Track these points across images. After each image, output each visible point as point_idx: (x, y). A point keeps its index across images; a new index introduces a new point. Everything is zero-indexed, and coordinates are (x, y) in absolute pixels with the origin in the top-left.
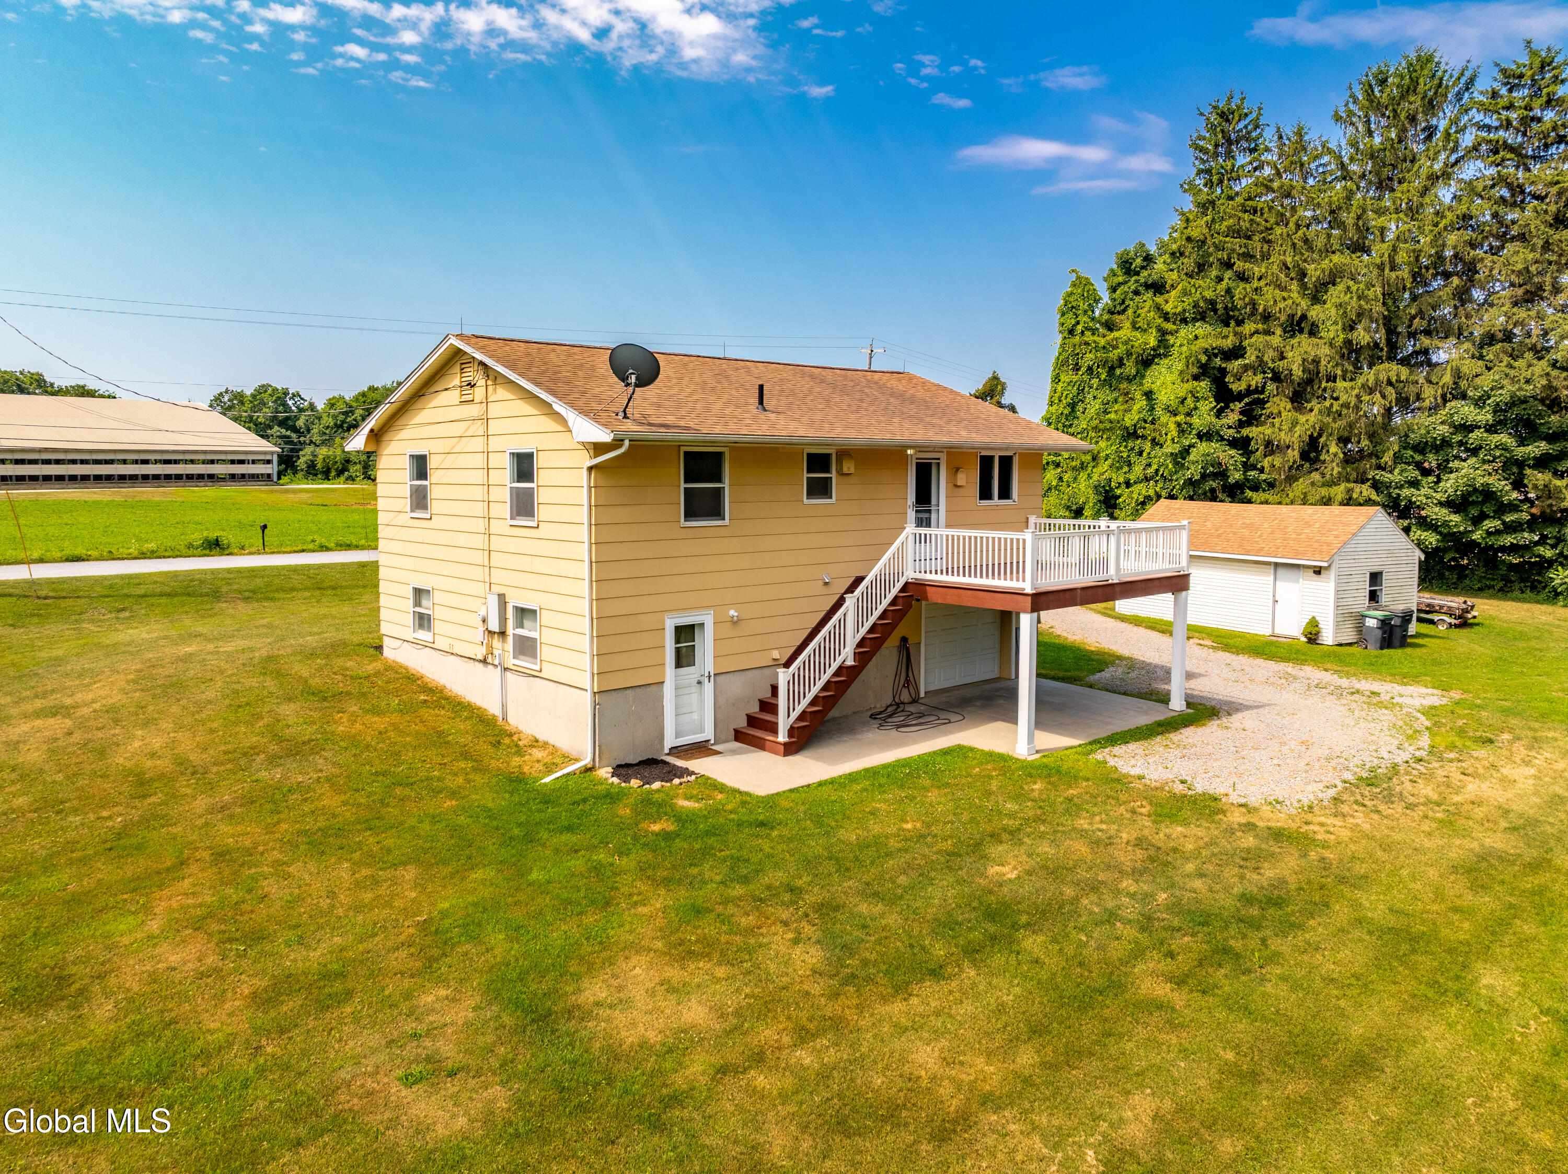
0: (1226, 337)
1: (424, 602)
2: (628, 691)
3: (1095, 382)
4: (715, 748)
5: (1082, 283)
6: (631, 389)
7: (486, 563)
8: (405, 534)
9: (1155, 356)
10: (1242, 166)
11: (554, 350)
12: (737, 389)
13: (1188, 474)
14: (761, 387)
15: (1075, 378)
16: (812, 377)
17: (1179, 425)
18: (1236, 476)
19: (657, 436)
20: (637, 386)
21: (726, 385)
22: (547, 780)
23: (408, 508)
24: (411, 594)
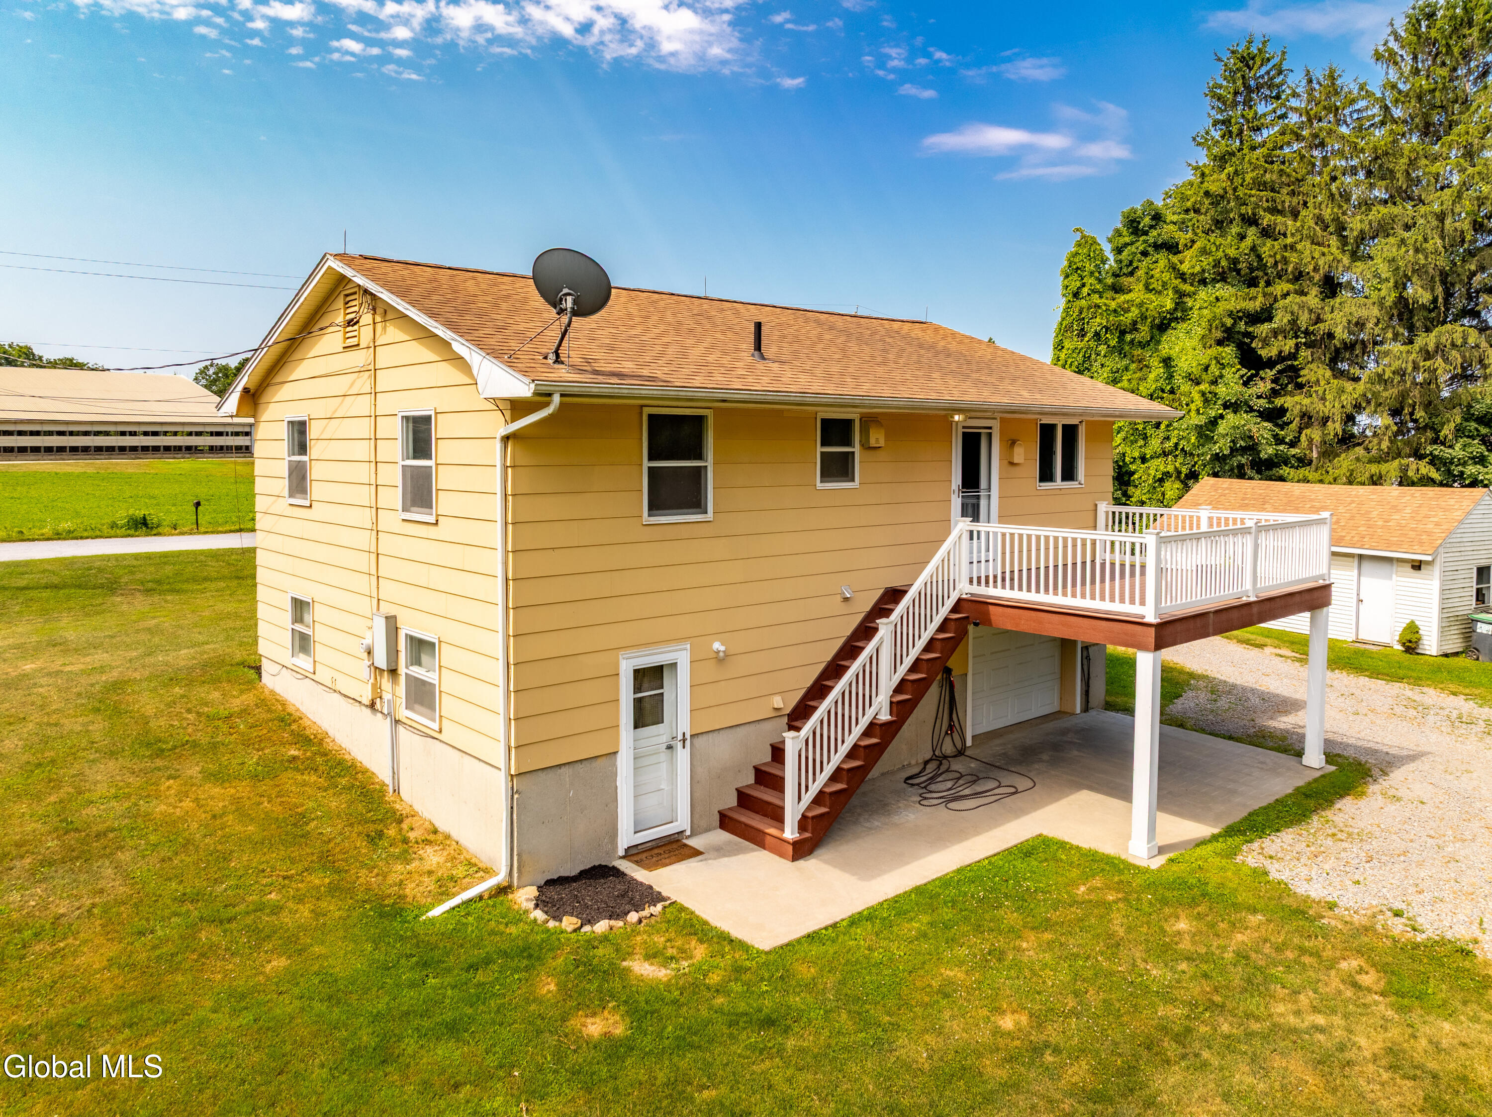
0: (1254, 298)
1: (308, 618)
2: (563, 769)
3: (1103, 349)
4: (693, 842)
5: (1087, 242)
6: (565, 319)
7: (374, 572)
8: (284, 526)
9: (1171, 320)
10: (1265, 115)
11: (474, 278)
12: (723, 332)
13: (1216, 449)
14: (758, 326)
15: (1081, 345)
16: (818, 322)
17: (1203, 394)
18: (1268, 451)
19: (605, 389)
20: (575, 313)
21: (708, 326)
22: (437, 911)
23: (286, 492)
24: (288, 606)
